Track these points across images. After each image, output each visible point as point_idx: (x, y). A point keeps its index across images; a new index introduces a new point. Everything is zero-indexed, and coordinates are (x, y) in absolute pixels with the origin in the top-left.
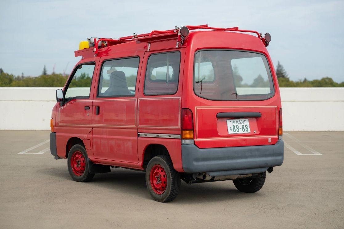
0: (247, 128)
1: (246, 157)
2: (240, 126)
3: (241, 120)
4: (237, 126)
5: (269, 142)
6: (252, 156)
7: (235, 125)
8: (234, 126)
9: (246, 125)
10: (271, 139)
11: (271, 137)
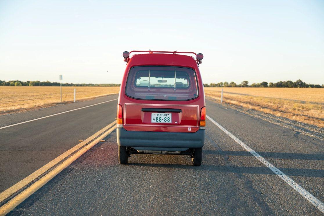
0: (169, 119)
3: (164, 114)
4: (160, 117)
8: (157, 117)
10: (190, 128)
11: (191, 127)
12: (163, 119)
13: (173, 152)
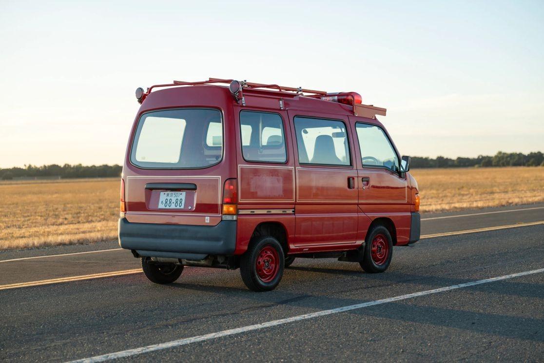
0: (181, 202)
1: (173, 238)
2: (174, 200)
3: (176, 192)
4: (171, 199)
5: (206, 221)
6: (180, 237)
7: (169, 198)
8: (167, 199)
9: (181, 199)
10: (209, 218)
11: (210, 216)
12: (173, 203)
13: (196, 262)
